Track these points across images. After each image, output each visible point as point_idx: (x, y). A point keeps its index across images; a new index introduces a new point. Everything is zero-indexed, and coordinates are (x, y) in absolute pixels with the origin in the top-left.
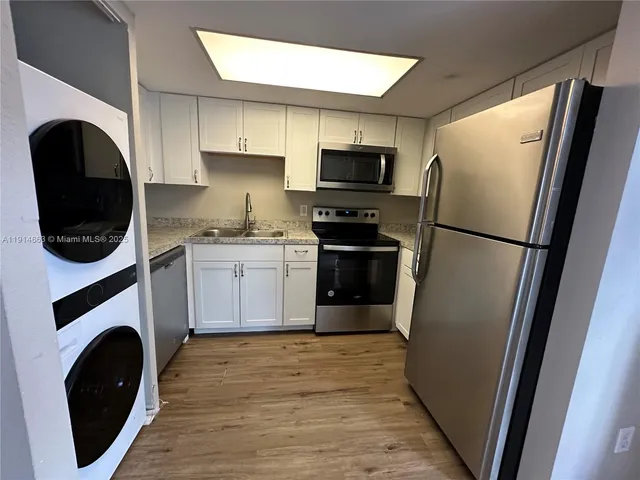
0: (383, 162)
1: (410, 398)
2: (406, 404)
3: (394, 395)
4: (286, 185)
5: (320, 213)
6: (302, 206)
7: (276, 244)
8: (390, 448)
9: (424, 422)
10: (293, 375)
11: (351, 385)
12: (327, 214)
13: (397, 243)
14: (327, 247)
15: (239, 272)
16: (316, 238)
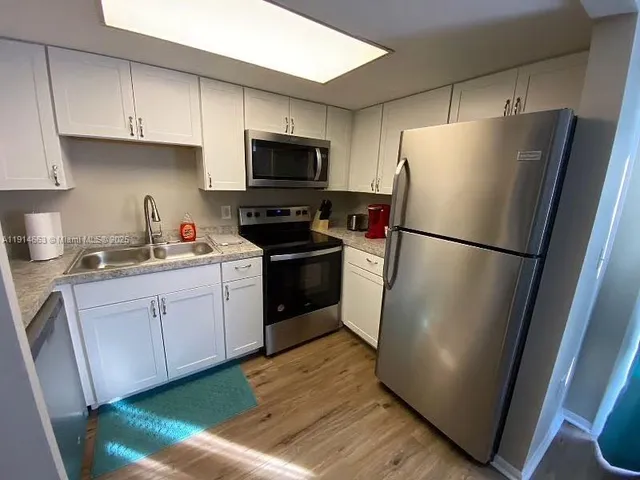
0: (319, 155)
1: (385, 399)
2: (386, 406)
3: (371, 402)
4: (208, 184)
5: (249, 215)
6: (223, 208)
7: (210, 263)
8: (396, 463)
9: (409, 418)
10: (263, 420)
11: (328, 407)
12: (257, 215)
13: (339, 243)
14: (275, 258)
15: (159, 309)
16: (258, 249)
